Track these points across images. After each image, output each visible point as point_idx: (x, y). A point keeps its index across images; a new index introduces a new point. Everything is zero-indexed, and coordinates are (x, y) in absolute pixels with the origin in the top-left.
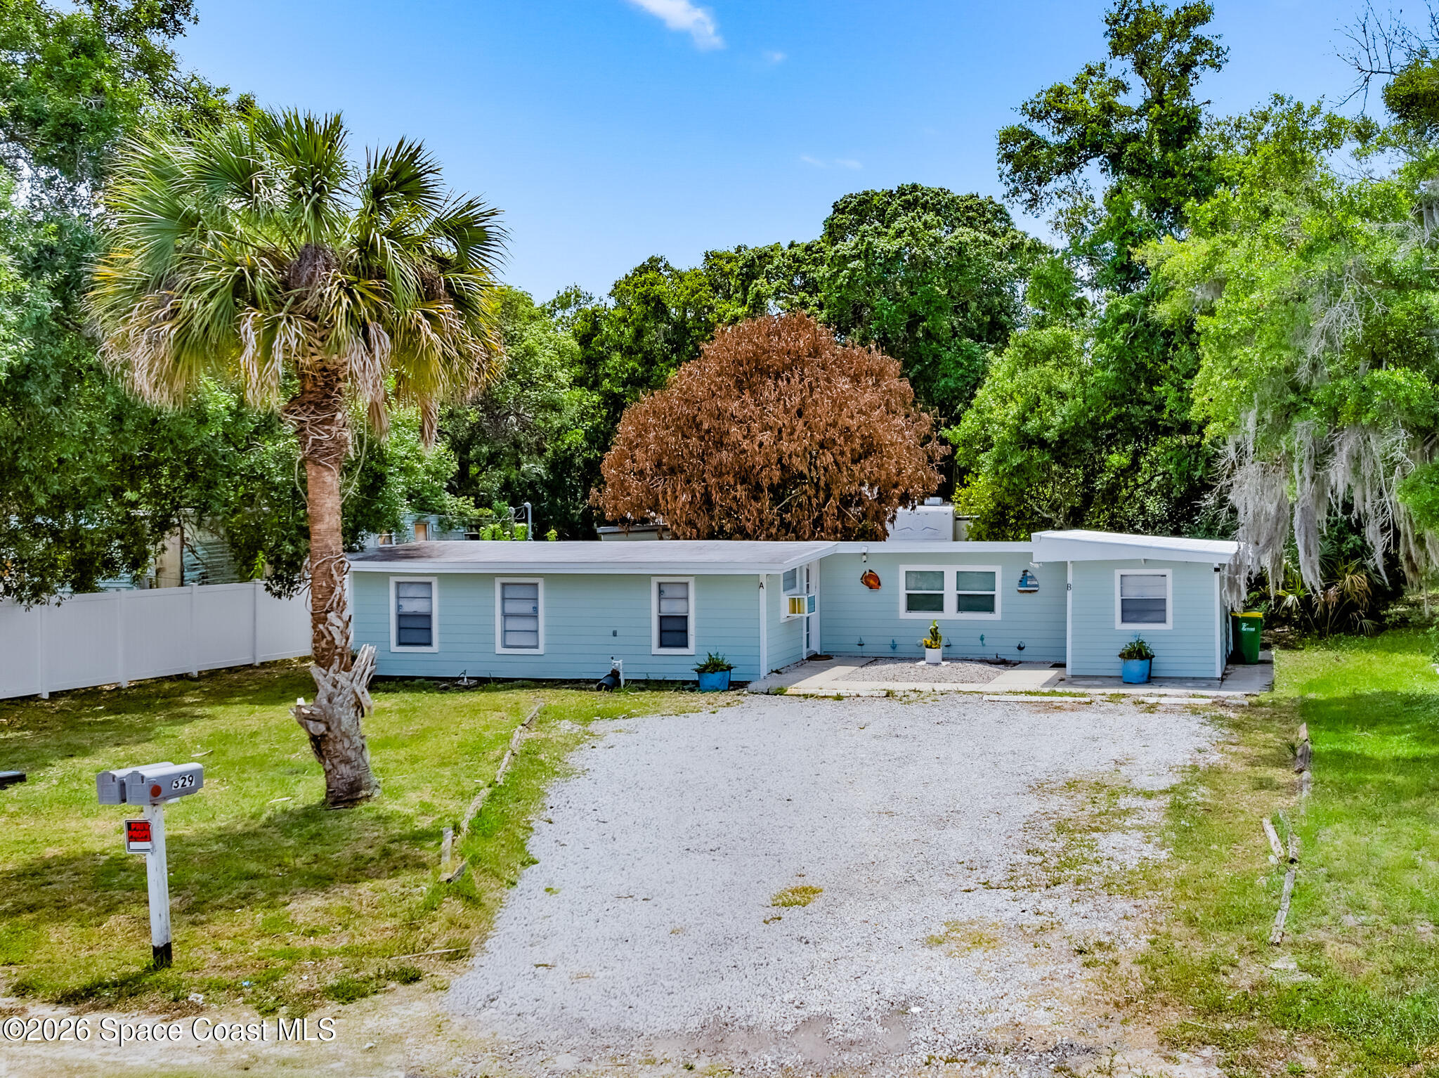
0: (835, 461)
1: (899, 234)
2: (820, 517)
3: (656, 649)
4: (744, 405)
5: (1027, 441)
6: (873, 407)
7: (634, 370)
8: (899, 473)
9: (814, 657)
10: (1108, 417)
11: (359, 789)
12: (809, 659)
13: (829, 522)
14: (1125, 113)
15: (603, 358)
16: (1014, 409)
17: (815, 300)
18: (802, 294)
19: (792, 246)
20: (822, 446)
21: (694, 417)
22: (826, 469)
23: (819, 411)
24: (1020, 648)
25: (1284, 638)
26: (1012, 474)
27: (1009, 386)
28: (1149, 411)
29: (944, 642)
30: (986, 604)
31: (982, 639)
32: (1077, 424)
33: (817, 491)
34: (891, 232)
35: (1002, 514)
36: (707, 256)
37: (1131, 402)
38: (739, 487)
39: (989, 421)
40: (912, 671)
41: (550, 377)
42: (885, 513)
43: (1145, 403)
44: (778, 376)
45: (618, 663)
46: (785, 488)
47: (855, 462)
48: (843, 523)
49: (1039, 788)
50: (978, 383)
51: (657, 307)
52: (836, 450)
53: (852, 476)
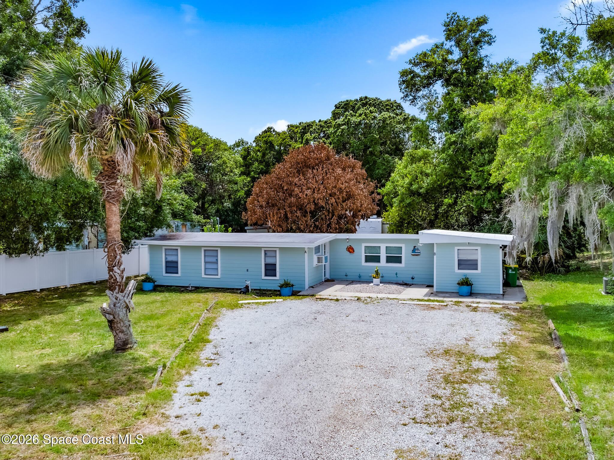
0: (336, 202)
1: (360, 115)
2: (330, 223)
3: (263, 277)
4: (300, 180)
5: (412, 193)
6: (351, 180)
7: (262, 169)
8: (361, 206)
9: (327, 281)
10: (446, 183)
11: (127, 344)
12: (325, 281)
13: (333, 226)
14: (452, 62)
15: (251, 164)
16: (407, 180)
17: (328, 141)
18: (324, 139)
19: (320, 121)
20: (331, 195)
21: (281, 185)
22: (332, 205)
23: (329, 182)
24: (413, 278)
25: (524, 274)
26: (406, 206)
27: (405, 171)
28: (463, 181)
29: (381, 275)
30: (398, 260)
31: (396, 274)
32: (433, 186)
33: (329, 213)
34: (357, 115)
35: (402, 222)
36: (288, 126)
37: (455, 177)
38: (298, 212)
39: (396, 185)
40: (368, 288)
41: (232, 171)
42: (356, 222)
43: (462, 178)
44: (313, 168)
45: (248, 283)
46: (316, 212)
47: (343, 202)
48: (339, 226)
49: (431, 353)
50: (392, 171)
51: (270, 145)
52: (336, 197)
53: (343, 207)
